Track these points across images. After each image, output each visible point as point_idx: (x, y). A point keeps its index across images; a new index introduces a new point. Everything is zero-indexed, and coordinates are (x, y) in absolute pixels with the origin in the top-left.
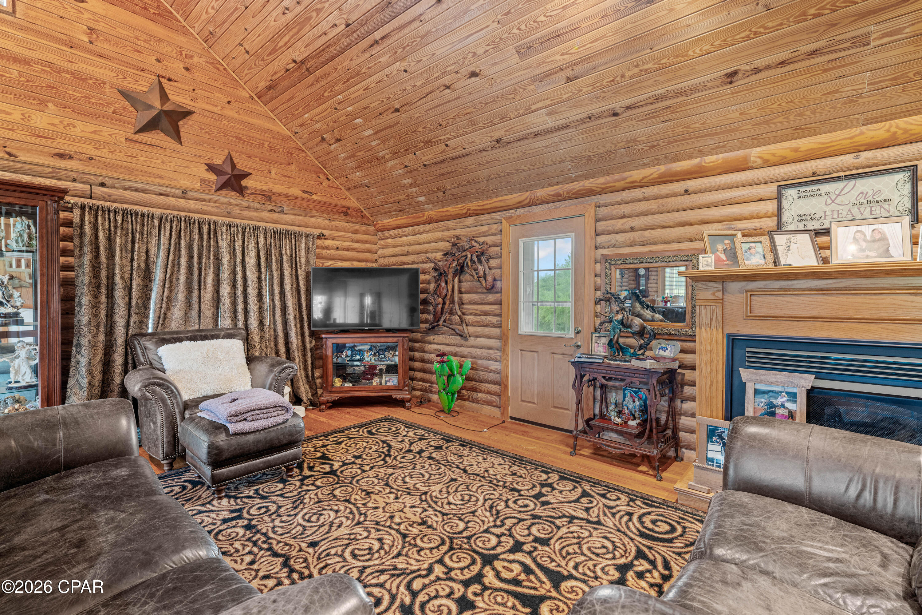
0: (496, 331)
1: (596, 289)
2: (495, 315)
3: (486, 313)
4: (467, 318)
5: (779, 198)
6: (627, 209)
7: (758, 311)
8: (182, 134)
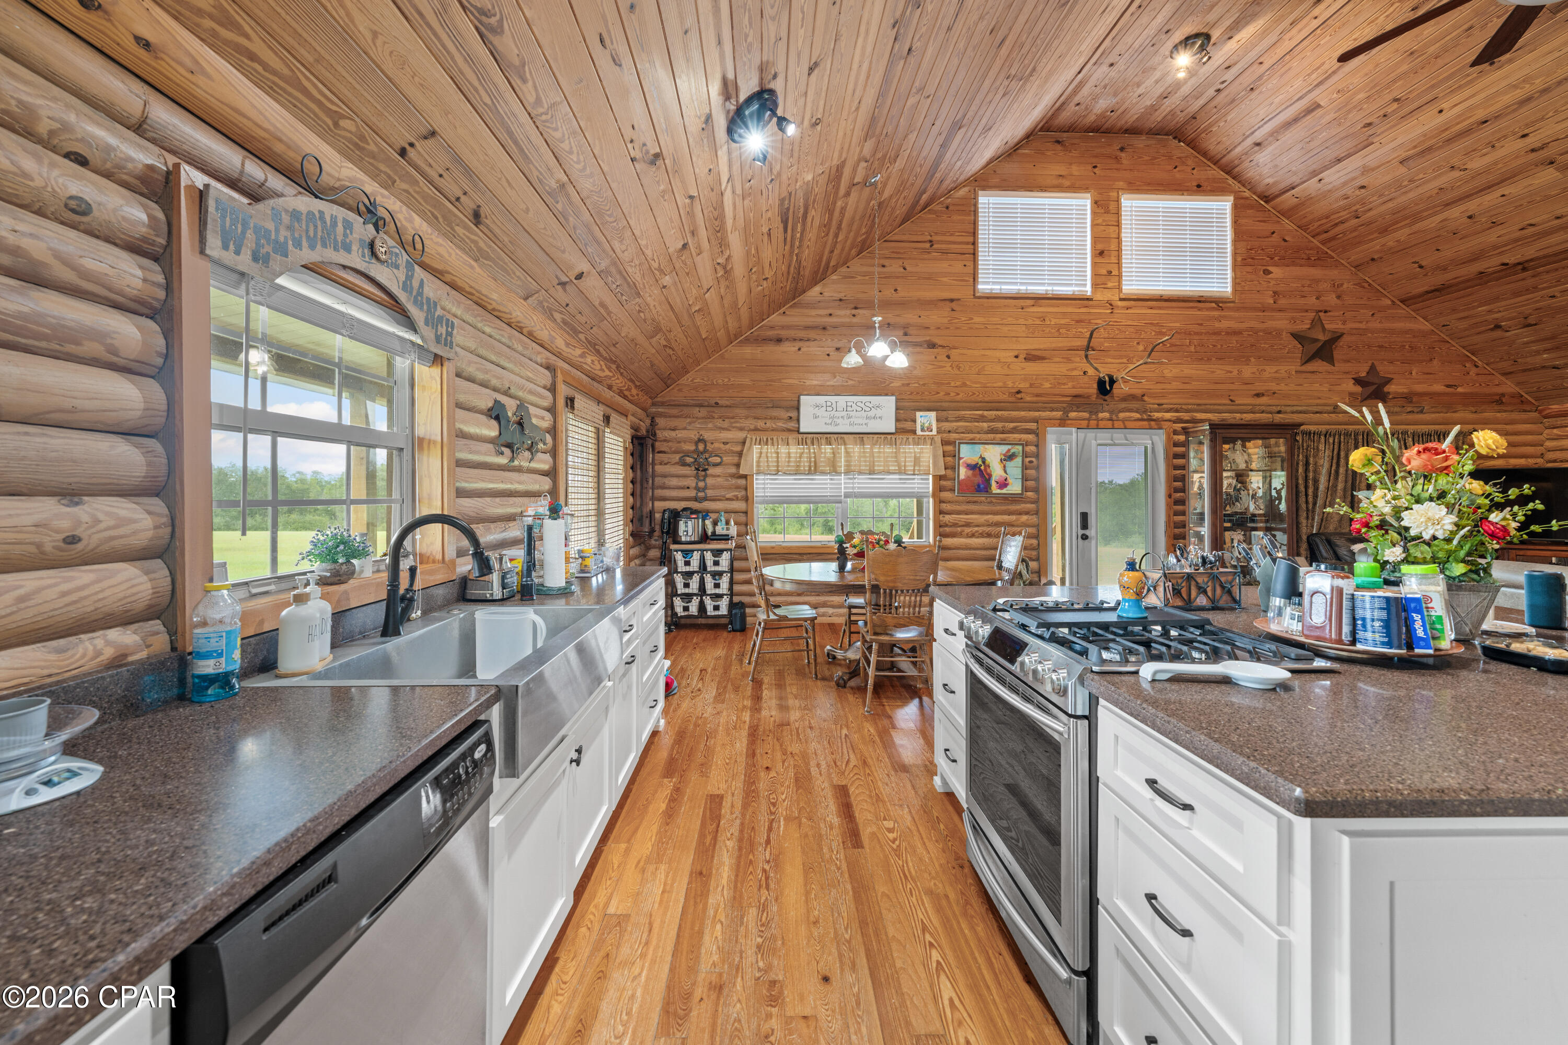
8: (1335, 356)
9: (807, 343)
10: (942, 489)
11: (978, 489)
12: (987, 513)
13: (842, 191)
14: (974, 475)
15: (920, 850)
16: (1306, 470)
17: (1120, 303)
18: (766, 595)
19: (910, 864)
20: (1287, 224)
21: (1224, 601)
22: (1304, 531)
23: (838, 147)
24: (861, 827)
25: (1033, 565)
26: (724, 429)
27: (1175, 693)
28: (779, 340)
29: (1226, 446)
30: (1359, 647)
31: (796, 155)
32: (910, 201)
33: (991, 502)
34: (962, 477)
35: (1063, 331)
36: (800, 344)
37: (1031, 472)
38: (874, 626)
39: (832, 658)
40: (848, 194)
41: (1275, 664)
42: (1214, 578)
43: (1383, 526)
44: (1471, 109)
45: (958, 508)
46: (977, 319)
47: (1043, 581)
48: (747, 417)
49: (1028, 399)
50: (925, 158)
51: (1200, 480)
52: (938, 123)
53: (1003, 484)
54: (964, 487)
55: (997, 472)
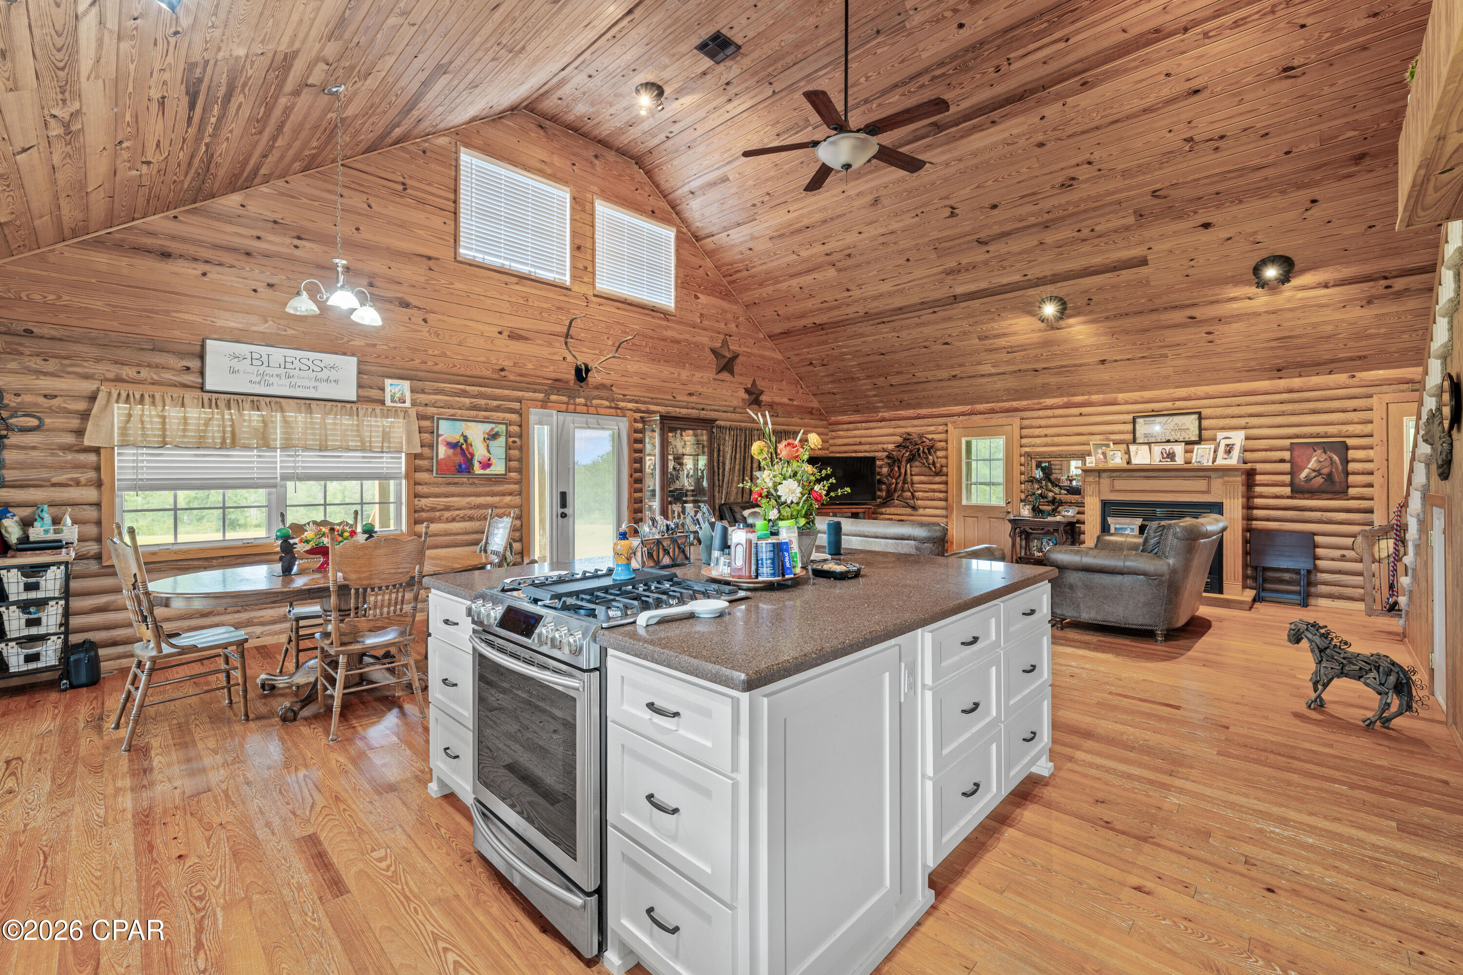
0: (943, 503)
1: (1022, 474)
2: (941, 492)
3: (934, 491)
4: (917, 494)
5: (1134, 422)
6: (1042, 422)
7: (1117, 488)
8: (735, 370)
9: (218, 269)
10: (417, 469)
11: (460, 470)
12: (469, 495)
13: (289, 86)
14: (455, 454)
15: (421, 863)
16: (719, 456)
17: (594, 299)
18: (155, 621)
19: (411, 883)
20: (708, 263)
21: (680, 559)
22: (717, 501)
23: (289, 32)
24: (342, 872)
25: (517, 546)
26: (46, 374)
27: (665, 632)
28: (166, 255)
29: (670, 434)
30: (760, 579)
31: (222, 15)
32: (379, 129)
33: (473, 484)
34: (441, 455)
35: (545, 315)
36: (207, 268)
37: (515, 453)
38: (342, 634)
39: (269, 689)
40: (296, 93)
41: (719, 598)
42: (674, 541)
43: (768, 496)
44: (802, 216)
45: (436, 490)
46: (458, 285)
47: (526, 561)
48: (98, 360)
49: (512, 377)
50: (403, 89)
51: (652, 462)
52: (422, 57)
53: (487, 465)
54: (443, 468)
55: (479, 451)
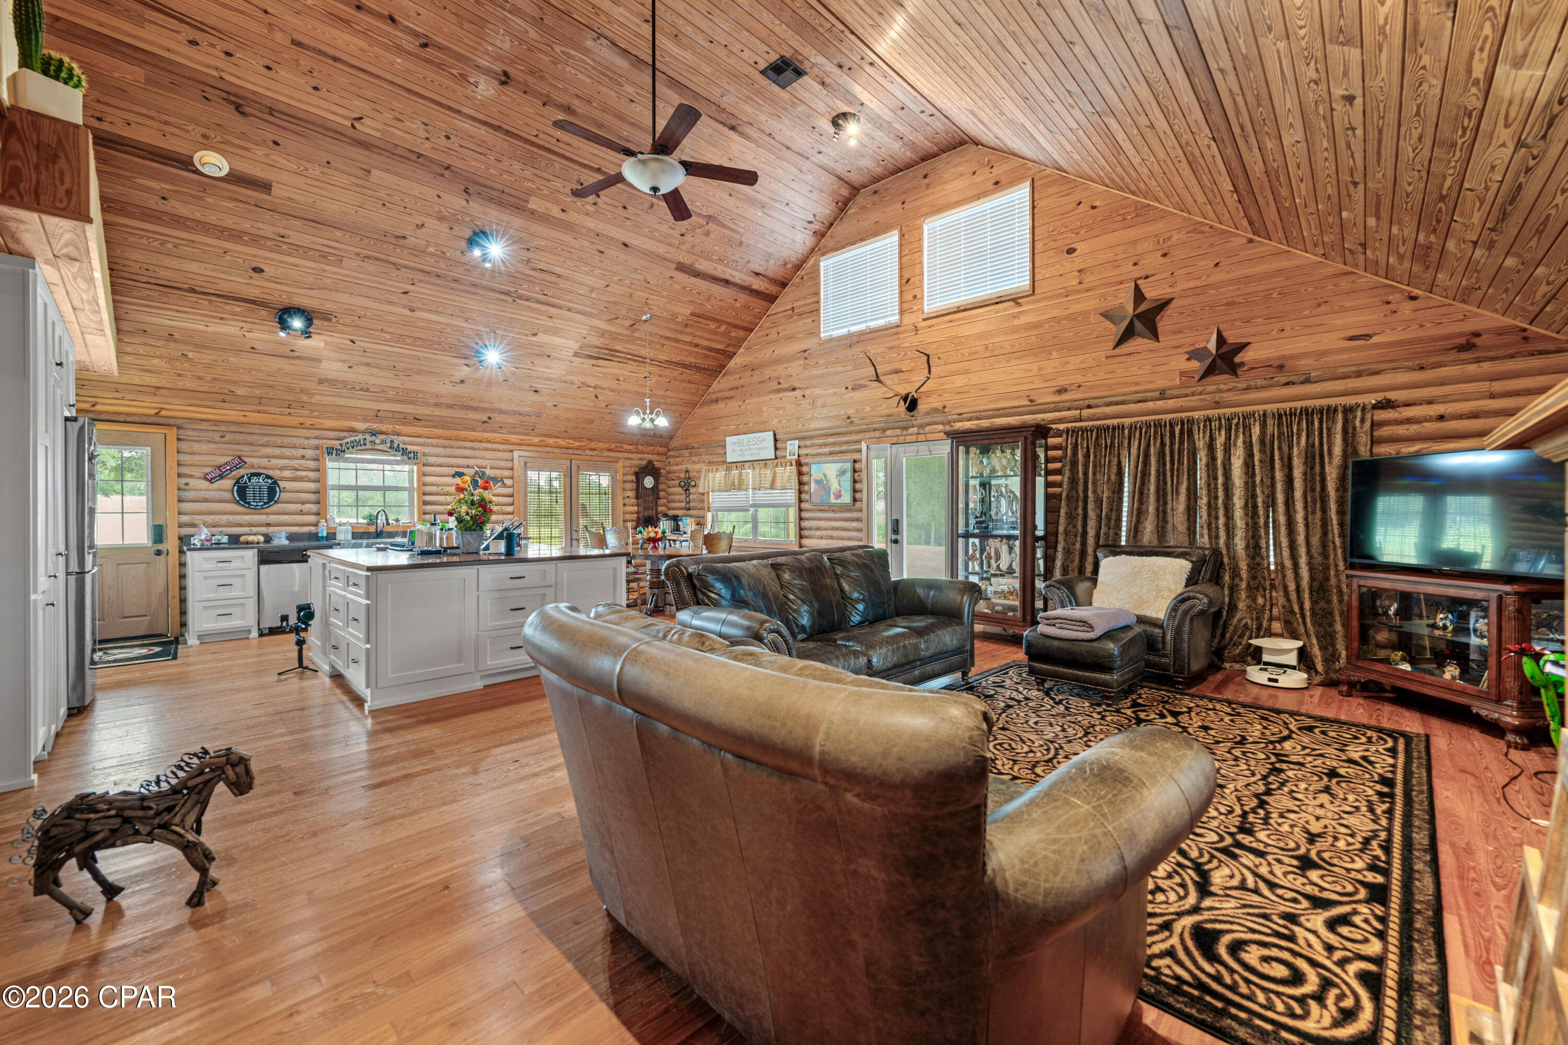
8: (1160, 329)
9: (730, 400)
10: (802, 500)
17: (923, 324)
20: (1095, 187)
26: (696, 463)
28: (717, 401)
33: (833, 510)
36: (727, 402)
37: (859, 485)
45: (812, 515)
46: (821, 362)
48: (706, 454)
49: (856, 423)
